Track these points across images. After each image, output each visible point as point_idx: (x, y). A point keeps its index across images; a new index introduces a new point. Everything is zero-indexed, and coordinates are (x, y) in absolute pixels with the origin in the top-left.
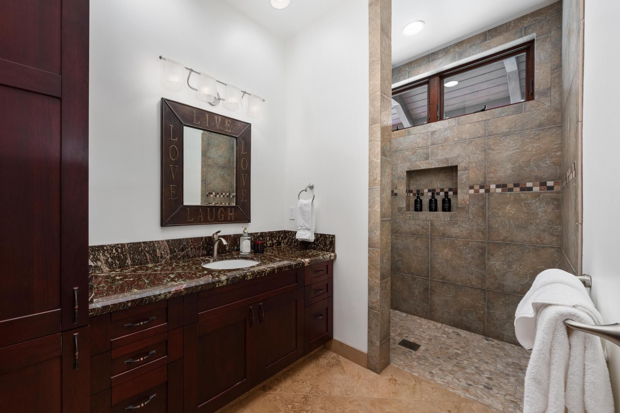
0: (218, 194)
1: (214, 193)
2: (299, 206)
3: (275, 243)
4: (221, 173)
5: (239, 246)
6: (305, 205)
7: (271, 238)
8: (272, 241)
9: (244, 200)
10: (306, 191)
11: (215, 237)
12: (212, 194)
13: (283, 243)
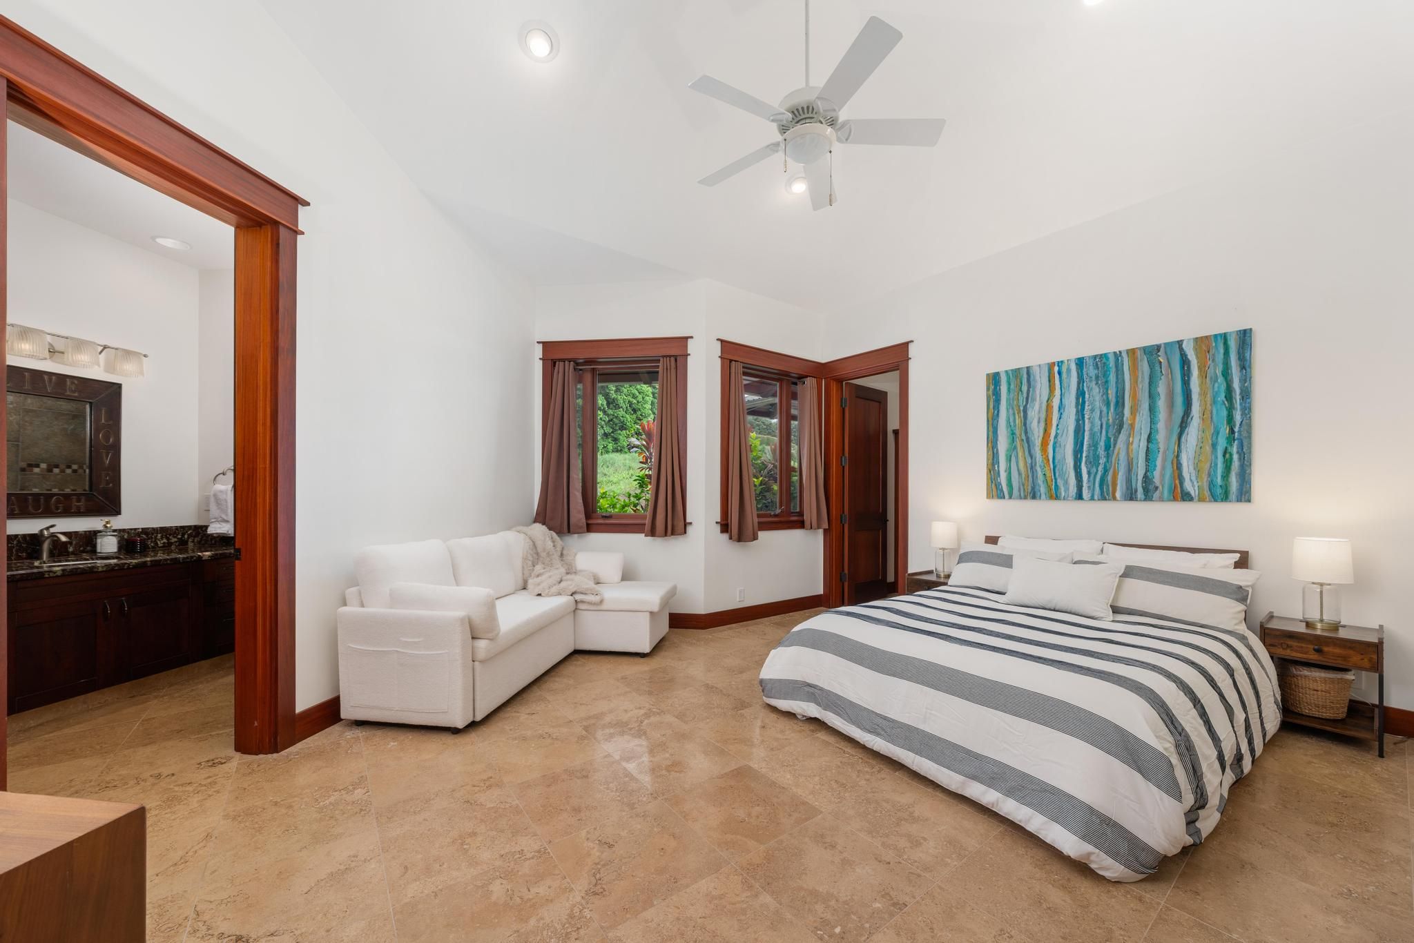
0: (57, 466)
1: (44, 466)
2: (212, 493)
3: (176, 542)
4: (66, 426)
5: (95, 546)
6: (221, 491)
7: (166, 536)
8: (168, 539)
9: (108, 483)
10: (224, 474)
11: (46, 533)
12: (38, 466)
13: (193, 542)
